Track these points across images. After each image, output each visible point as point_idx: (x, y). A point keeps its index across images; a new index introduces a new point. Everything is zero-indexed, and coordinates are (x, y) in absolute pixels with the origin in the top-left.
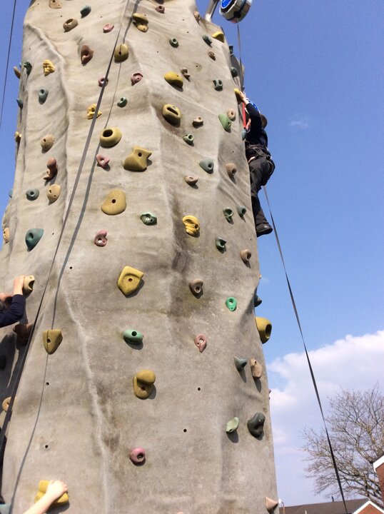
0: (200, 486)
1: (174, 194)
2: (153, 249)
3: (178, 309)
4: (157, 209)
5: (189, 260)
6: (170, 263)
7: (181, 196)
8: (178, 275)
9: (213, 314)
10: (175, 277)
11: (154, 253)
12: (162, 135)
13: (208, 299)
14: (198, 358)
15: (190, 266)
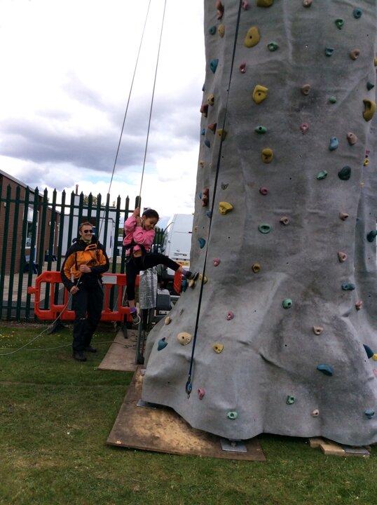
0: (298, 206)
2: (275, 69)
4: (280, 37)
9: (318, 107)
11: (276, 72)
14: (301, 138)
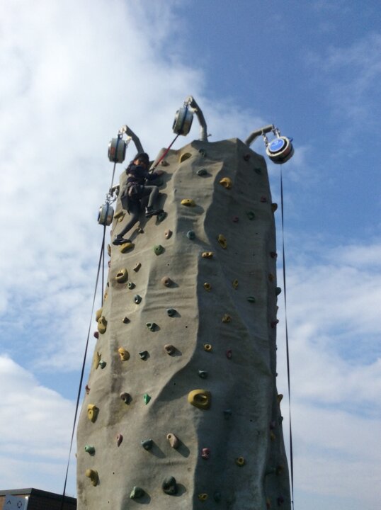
1: (115, 338)
2: (102, 385)
3: (114, 419)
5: (122, 379)
6: (110, 389)
7: (120, 335)
8: (115, 395)
10: (113, 398)
12: (113, 298)
13: (136, 401)
14: (116, 451)
15: (123, 385)
